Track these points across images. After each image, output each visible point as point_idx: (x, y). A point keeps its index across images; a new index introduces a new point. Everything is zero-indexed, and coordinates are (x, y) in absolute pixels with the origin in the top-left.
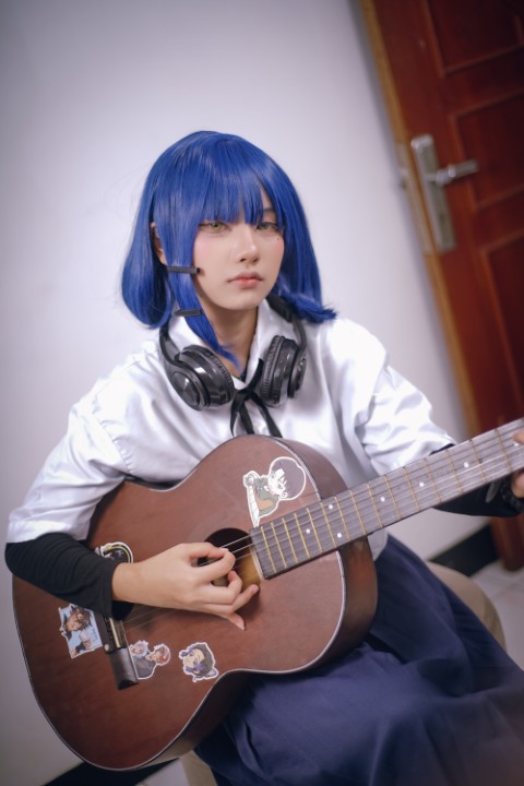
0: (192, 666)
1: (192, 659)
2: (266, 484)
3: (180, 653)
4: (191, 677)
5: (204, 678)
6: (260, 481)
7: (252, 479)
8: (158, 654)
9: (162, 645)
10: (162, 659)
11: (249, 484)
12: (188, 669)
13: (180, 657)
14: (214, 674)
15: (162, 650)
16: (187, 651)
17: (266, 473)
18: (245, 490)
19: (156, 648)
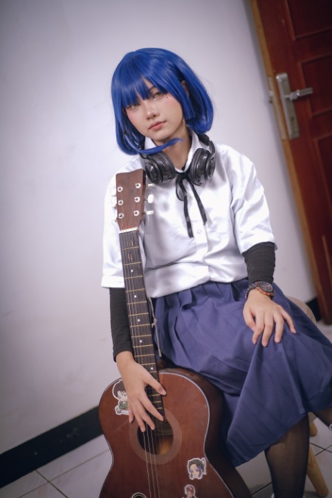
0: (198, 473)
1: (195, 472)
2: (122, 402)
3: (191, 478)
4: (203, 475)
5: (205, 467)
6: (120, 405)
7: (119, 410)
8: (189, 493)
9: (185, 488)
10: (192, 491)
11: (120, 412)
12: (199, 476)
13: (192, 479)
14: (204, 461)
15: (188, 489)
16: (190, 473)
17: (117, 401)
18: (122, 415)
19: (186, 493)
